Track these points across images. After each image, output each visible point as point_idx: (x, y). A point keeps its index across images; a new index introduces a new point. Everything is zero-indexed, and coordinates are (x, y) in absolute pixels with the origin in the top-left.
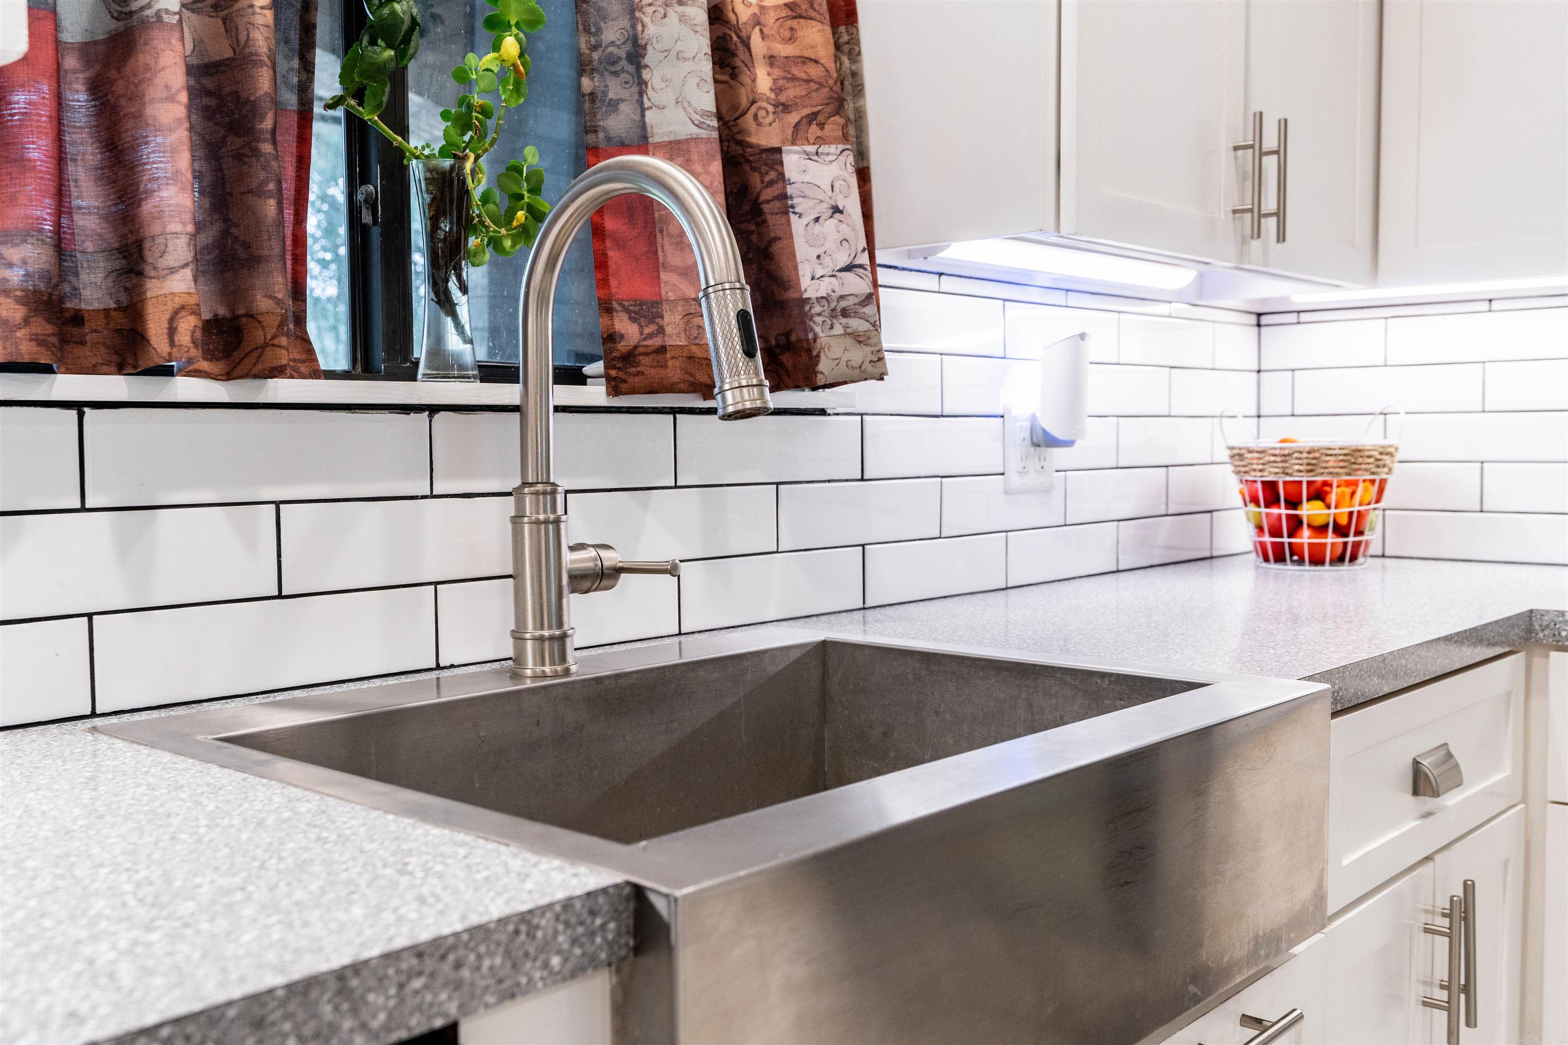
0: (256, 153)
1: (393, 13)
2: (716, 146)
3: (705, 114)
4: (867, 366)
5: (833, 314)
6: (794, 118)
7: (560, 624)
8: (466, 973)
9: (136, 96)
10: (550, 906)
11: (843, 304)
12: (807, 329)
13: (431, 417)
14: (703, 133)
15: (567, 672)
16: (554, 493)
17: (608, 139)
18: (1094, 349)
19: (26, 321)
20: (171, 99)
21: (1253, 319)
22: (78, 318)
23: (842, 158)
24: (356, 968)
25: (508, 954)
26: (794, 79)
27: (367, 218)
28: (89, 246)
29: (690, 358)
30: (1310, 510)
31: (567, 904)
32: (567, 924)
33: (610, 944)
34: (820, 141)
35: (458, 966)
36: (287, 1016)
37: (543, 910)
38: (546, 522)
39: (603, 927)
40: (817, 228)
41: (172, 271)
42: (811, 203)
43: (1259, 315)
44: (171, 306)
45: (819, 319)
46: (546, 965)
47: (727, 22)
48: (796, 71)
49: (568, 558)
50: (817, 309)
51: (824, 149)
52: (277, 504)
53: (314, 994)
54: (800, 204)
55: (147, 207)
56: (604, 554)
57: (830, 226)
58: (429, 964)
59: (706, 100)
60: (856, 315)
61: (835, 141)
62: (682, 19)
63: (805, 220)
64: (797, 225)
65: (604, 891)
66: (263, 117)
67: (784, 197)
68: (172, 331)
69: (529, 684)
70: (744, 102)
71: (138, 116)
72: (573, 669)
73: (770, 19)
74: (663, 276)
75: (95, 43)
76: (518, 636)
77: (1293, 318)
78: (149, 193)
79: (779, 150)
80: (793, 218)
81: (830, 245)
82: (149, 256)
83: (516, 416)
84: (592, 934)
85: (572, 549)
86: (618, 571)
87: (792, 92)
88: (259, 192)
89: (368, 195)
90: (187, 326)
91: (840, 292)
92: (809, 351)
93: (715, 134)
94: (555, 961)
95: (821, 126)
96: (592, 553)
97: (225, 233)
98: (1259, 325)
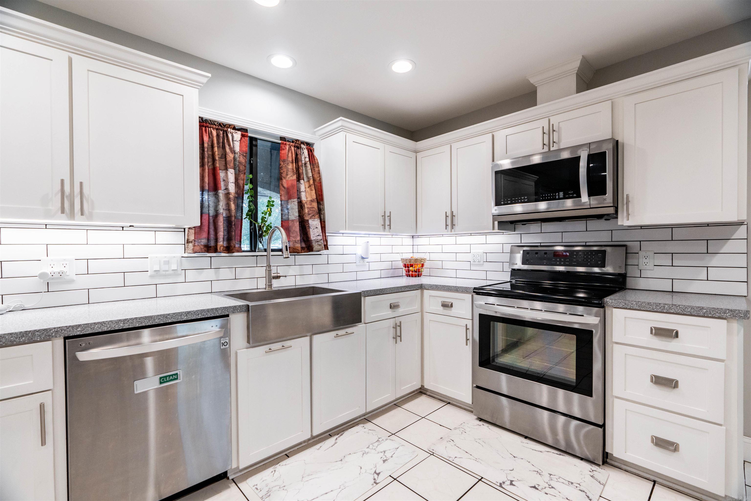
0: (232, 227)
1: (251, 208)
2: (298, 220)
3: (297, 216)
4: (321, 249)
5: (316, 242)
6: (311, 216)
7: (271, 283)
8: (229, 310)
9: (217, 222)
10: (238, 305)
11: (317, 240)
12: (312, 244)
13: (257, 257)
14: (296, 219)
15: (272, 289)
16: (271, 266)
17: (284, 219)
18: (370, 243)
19: (204, 248)
20: (221, 222)
21: (412, 237)
22: (210, 247)
23: (318, 221)
24: (217, 308)
25: (233, 309)
26: (311, 210)
27: (252, 231)
28: (212, 239)
29: (294, 248)
30: (411, 268)
31: (240, 306)
32: (240, 307)
33: (245, 310)
34: (314, 218)
35: (228, 309)
36: (211, 311)
37: (237, 306)
38: (269, 270)
39: (244, 308)
40: (314, 230)
41: (220, 242)
42: (313, 227)
43: (413, 236)
44: (220, 246)
45: (313, 243)
46: (237, 311)
47: (302, 203)
48: (311, 209)
49: (273, 275)
50: (313, 241)
51: (315, 219)
52: (235, 268)
53: (213, 310)
54: (311, 227)
55: (218, 235)
56: (278, 274)
57: (316, 230)
58: (225, 309)
59: (297, 214)
60: (319, 242)
61: (317, 218)
62: (294, 204)
63: (312, 229)
64: (311, 230)
65: (244, 305)
66: (233, 223)
67: (309, 226)
68: (220, 249)
69: (267, 290)
70: (304, 214)
71: (218, 224)
72: (273, 289)
73: (308, 202)
74: (291, 238)
75: (214, 216)
76: (266, 285)
77: (417, 237)
78: (218, 233)
79: (308, 220)
80: (310, 229)
81: (316, 232)
82: (218, 240)
83: (266, 256)
84: (243, 309)
85: (273, 274)
86: (280, 277)
87: (310, 212)
88: (232, 232)
89: (252, 228)
90: (222, 248)
91: (317, 239)
92: (312, 247)
93: (298, 219)
94: (238, 311)
95: (315, 216)
96: (276, 274)
97: (229, 236)
98: (413, 238)
